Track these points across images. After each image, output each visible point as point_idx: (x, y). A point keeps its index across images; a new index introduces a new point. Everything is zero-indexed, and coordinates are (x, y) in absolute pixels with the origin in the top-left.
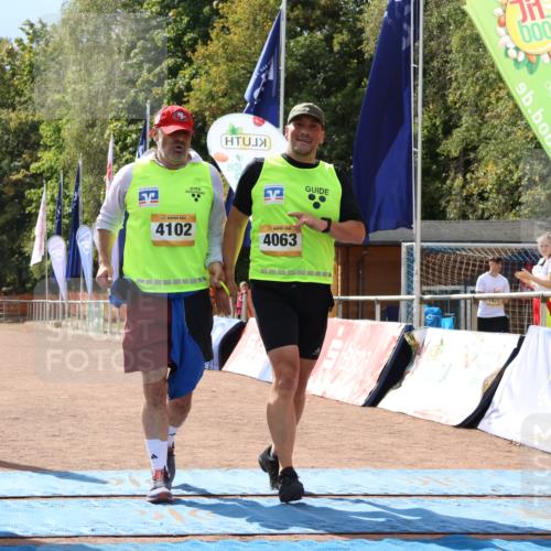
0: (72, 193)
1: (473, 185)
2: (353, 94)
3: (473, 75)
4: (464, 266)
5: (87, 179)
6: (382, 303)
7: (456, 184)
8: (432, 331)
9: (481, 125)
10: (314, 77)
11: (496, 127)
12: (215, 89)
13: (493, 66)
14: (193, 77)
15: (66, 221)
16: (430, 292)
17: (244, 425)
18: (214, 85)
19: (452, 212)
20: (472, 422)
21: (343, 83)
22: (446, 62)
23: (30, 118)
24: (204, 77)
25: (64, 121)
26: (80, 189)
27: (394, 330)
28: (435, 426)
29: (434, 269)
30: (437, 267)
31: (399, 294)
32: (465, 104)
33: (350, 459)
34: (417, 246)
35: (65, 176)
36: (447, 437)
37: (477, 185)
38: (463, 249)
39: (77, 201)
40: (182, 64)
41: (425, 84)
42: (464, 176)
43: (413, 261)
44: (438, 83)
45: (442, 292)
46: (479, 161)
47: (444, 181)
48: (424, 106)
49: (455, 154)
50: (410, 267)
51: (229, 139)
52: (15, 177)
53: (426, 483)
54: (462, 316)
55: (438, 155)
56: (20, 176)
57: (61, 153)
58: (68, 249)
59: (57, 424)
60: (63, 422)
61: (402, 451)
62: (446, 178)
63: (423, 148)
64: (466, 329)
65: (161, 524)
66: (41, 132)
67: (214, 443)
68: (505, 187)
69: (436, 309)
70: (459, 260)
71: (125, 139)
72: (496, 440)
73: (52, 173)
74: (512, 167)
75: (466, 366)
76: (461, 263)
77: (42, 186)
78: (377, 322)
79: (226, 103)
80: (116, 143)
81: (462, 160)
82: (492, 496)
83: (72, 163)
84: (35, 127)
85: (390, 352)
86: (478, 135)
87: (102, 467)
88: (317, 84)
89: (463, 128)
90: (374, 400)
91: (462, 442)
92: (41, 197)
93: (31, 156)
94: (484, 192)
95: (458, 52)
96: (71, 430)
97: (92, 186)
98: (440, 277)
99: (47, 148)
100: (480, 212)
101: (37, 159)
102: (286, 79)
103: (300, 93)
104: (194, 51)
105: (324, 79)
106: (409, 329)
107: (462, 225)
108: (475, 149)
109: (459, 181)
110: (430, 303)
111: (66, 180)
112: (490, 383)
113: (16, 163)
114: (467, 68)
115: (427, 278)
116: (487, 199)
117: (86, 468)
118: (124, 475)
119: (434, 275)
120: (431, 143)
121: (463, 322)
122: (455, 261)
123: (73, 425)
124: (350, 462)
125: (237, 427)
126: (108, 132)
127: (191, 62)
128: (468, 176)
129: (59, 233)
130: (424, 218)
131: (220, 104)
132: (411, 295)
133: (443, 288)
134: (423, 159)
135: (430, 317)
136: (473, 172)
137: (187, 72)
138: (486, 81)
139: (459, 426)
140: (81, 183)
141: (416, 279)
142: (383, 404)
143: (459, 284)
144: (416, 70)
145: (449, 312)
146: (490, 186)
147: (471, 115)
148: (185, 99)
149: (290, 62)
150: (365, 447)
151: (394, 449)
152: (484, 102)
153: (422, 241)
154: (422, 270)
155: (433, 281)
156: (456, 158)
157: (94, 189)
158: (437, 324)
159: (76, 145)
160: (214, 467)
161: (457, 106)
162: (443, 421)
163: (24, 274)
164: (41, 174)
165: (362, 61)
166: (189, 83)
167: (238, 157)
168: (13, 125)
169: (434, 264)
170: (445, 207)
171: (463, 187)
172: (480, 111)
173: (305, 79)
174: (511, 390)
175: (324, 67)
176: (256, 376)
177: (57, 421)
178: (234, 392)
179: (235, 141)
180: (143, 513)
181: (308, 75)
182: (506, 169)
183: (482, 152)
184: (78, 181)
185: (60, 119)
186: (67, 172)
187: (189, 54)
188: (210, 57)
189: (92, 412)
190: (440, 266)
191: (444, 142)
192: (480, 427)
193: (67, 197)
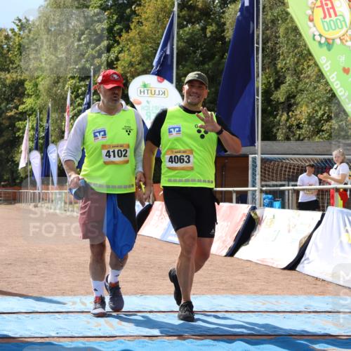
0: (45, 124)
1: (293, 119)
2: (219, 63)
3: (293, 52)
4: (288, 170)
5: (54, 115)
6: (237, 192)
7: (282, 119)
8: (268, 210)
9: (298, 82)
10: (195, 52)
11: (307, 83)
12: (133, 60)
13: (305, 45)
14: (120, 52)
15: (41, 141)
16: (267, 186)
17: (151, 268)
18: (133, 57)
19: (280, 136)
20: (293, 266)
21: (212, 57)
22: (276, 43)
23: (19, 77)
24: (127, 53)
25: (40, 79)
26: (50, 121)
27: (244, 209)
28: (269, 269)
29: (269, 171)
30: (271, 170)
31: (247, 186)
32: (288, 69)
33: (216, 289)
34: (258, 157)
35: (40, 114)
36: (278, 276)
37: (296, 119)
38: (288, 159)
39: (48, 129)
40: (113, 44)
41: (263, 57)
42: (288, 114)
43: (256, 166)
44: (271, 56)
45: (274, 186)
46: (297, 104)
47: (275, 118)
48: (262, 70)
49: (282, 100)
50: (254, 170)
51: (142, 90)
52: (9, 114)
53: (264, 304)
54: (287, 201)
55: (272, 101)
56: (12, 113)
57: (38, 99)
58: (42, 159)
59: (35, 268)
60: (40, 266)
61: (249, 284)
62: (277, 115)
63: (262, 96)
64: (289, 208)
65: (100, 330)
66: (26, 86)
67: (133, 279)
68: (313, 121)
69: (270, 196)
70: (284, 166)
71: (78, 90)
72: (307, 278)
73: (32, 111)
74: (317, 108)
75: (289, 231)
76: (286, 167)
77: (26, 119)
78: (234, 205)
79: (140, 68)
80: (72, 93)
81: (286, 104)
82: (305, 312)
83: (45, 105)
84: (22, 83)
85: (242, 223)
86: (296, 88)
87: (63, 294)
88: (196, 57)
89: (287, 84)
90: (232, 252)
91: (287, 279)
92: (25, 127)
93: (19, 101)
94: (300, 123)
95: (284, 37)
96: (44, 271)
97: (57, 120)
98: (273, 177)
99: (29, 96)
100: (297, 136)
101: (23, 103)
102: (177, 54)
103: (186, 62)
104: (120, 36)
105: (201, 54)
106: (254, 208)
107: (287, 144)
108: (294, 97)
109: (284, 117)
110: (267, 192)
111: (41, 116)
112: (303, 242)
113: (10, 106)
114: (289, 46)
115: (265, 177)
116: (302, 128)
117: (52, 295)
118: (77, 299)
119: (269, 175)
120: (267, 94)
121: (287, 204)
122: (282, 166)
123: (45, 268)
124: (216, 291)
125: (147, 269)
126: (67, 86)
127: (119, 43)
128: (290, 114)
129: (36, 148)
130: (263, 140)
131: (136, 69)
132: (254, 187)
133: (275, 183)
134: (262, 103)
135: (267, 201)
136: (293, 111)
137: (116, 49)
138: (301, 55)
139: (284, 269)
140: (50, 118)
141: (258, 177)
142: (237, 255)
143: (284, 181)
144: (258, 48)
145: (278, 198)
146: (303, 120)
147: (292, 76)
148: (115, 66)
149: (180, 43)
150: (226, 282)
151: (245, 283)
152: (300, 68)
153: (262, 154)
154: (261, 172)
155: (269, 179)
156: (282, 103)
157: (59, 121)
158: (271, 205)
159: (47, 95)
160: (132, 294)
161: (283, 70)
162: (274, 266)
163: (14, 174)
164: (25, 112)
165: (224, 43)
166: (117, 56)
167: (148, 102)
168: (8, 82)
169: (269, 168)
170: (276, 133)
171: (287, 120)
172: (297, 73)
173: (189, 54)
174: (316, 246)
175: (201, 46)
176: (159, 237)
177: (35, 265)
178: (145, 247)
179: (146, 91)
180: (88, 323)
181: (191, 52)
182: (313, 110)
183: (299, 99)
184: (48, 116)
185: (38, 78)
186: (42, 111)
187: (117, 38)
188: (130, 40)
189: (57, 260)
190: (273, 170)
191: (275, 92)
192: (297, 269)
193: (41, 126)
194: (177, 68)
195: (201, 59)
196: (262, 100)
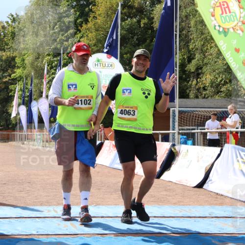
0: (29, 87)
1: (201, 83)
2: (149, 45)
3: (200, 37)
4: (197, 118)
5: (35, 81)
6: (162, 134)
7: (193, 83)
8: (183, 146)
9: (204, 58)
10: (133, 38)
11: (210, 59)
12: (90, 43)
13: (209, 33)
14: (81, 37)
15: (26, 99)
16: (182, 130)
17: (102, 186)
18: (90, 41)
19: (192, 95)
20: (201, 185)
21: (145, 40)
22: (189, 31)
23: (11, 55)
24: (86, 38)
25: (26, 56)
26: (33, 85)
27: (167, 146)
28: (184, 187)
29: (184, 120)
30: (185, 119)
31: (169, 130)
32: (197, 49)
34: (177, 110)
36: (191, 192)
37: (202, 84)
38: (197, 111)
39: (31, 90)
40: (76, 32)
41: (180, 41)
42: (197, 80)
43: (175, 116)
44: (186, 40)
45: (187, 129)
46: (203, 74)
47: (188, 82)
48: (179, 50)
49: (193, 70)
50: (174, 119)
51: (97, 64)
52: (4, 80)
53: (181, 212)
54: (196, 140)
55: (186, 71)
56: (7, 80)
57: (24, 70)
58: (27, 111)
59: (22, 186)
60: (25, 185)
61: (170, 198)
62: (189, 81)
63: (179, 68)
64: (198, 145)
65: (67, 229)
66: (16, 61)
68: (214, 85)
69: (185, 137)
71: (52, 64)
72: (211, 193)
73: (21, 78)
74: (217, 76)
75: (198, 161)
76: (196, 117)
77: (16, 84)
78: (160, 142)
79: (95, 48)
80: (48, 66)
81: (196, 73)
82: (209, 217)
83: (29, 74)
84: (13, 59)
85: (165, 155)
86: (203, 62)
87: (41, 205)
88: (134, 41)
89: (196, 59)
90: (159, 176)
91: (197, 194)
92: (16, 89)
93: (12, 71)
94: (205, 86)
95: (194, 27)
96: (28, 189)
98: (186, 123)
99: (18, 67)
100: (204, 95)
101: (14, 73)
102: (121, 39)
103: (127, 44)
104: (81, 27)
105: (137, 39)
106: (174, 145)
107: (196, 101)
108: (201, 68)
109: (195, 82)
110: (182, 134)
111: (27, 81)
112: (208, 169)
113: (6, 74)
114: (197, 34)
115: (181, 123)
116: (207, 90)
117: (34, 205)
118: (51, 208)
119: (184, 122)
120: (183, 66)
121: (196, 142)
122: (193, 116)
123: (29, 186)
125: (100, 187)
126: (45, 61)
127: (80, 32)
128: (198, 80)
129: (23, 104)
130: (179, 98)
131: (92, 49)
132: (174, 131)
133: (188, 127)
134: (179, 72)
135: (183, 140)
136: (200, 78)
137: (79, 35)
138: (206, 40)
139: (195, 187)
140: (33, 83)
141: (177, 124)
142: (162, 178)
143: (195, 126)
144: (176, 35)
145: (190, 138)
146: (208, 84)
147: (200, 54)
149: (122, 31)
150: (155, 196)
151: (167, 197)
152: (205, 49)
153: (179, 108)
154: (179, 120)
155: (184, 125)
156: (193, 72)
157: (39, 85)
158: (185, 143)
159: (31, 67)
161: (194, 50)
162: (188, 185)
163: (8, 122)
164: (16, 79)
165: (153, 31)
166: (79, 40)
167: (100, 72)
168: (4, 58)
169: (184, 117)
170: (189, 93)
171: (196, 84)
172: (203, 52)
173: (129, 39)
174: (217, 172)
175: (137, 33)
176: (108, 165)
179: (99, 65)
180: (59, 225)
181: (130, 37)
182: (215, 77)
183: (204, 69)
184: (32, 82)
185: (24, 55)
186: (27, 78)
187: (79, 28)
188: (88, 29)
189: (37, 181)
190: (187, 118)
191: (188, 65)
192: (204, 187)
193: (27, 88)
194: (121, 48)
195: (137, 42)
196: (179, 71)
